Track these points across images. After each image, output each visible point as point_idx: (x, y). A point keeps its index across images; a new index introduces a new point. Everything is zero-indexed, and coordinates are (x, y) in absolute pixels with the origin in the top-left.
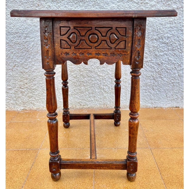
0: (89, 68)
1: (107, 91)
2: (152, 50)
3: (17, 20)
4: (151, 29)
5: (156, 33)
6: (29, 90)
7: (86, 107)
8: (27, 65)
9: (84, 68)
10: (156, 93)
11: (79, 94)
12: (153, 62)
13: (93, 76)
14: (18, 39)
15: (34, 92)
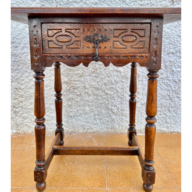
0: (96, 85)
1: (116, 113)
2: (169, 66)
3: (15, 27)
4: (167, 41)
5: (173, 46)
6: (24, 110)
7: (91, 131)
8: (24, 80)
9: (89, 84)
10: (173, 115)
11: (83, 116)
12: (169, 79)
13: (100, 94)
14: (14, 50)
15: (30, 112)
